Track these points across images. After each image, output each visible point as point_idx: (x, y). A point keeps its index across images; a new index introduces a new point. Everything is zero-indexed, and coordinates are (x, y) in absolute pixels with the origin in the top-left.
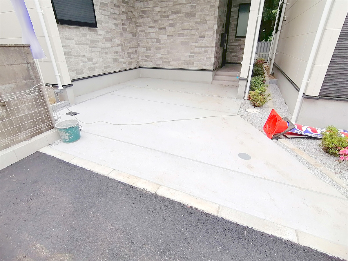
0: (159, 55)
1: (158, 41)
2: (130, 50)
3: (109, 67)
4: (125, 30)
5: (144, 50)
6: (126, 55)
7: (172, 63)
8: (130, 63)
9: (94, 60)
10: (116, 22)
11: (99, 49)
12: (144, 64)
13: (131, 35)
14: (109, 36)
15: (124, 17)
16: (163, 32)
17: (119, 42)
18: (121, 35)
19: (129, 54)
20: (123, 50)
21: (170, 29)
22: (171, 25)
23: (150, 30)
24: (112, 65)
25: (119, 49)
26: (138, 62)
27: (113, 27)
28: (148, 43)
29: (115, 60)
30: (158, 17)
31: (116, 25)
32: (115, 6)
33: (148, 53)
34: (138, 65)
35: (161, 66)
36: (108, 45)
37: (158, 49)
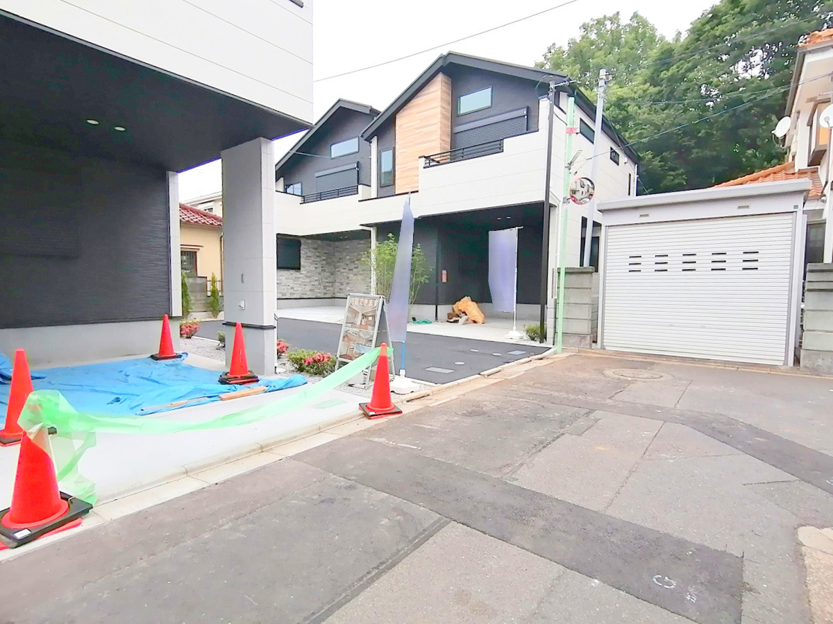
0: (348, 288)
1: (348, 278)
2: (327, 284)
3: (306, 294)
4: (323, 270)
5: (339, 284)
6: (322, 287)
8: (325, 294)
9: (295, 289)
10: (316, 266)
11: (300, 282)
12: (338, 295)
13: (329, 274)
14: (309, 274)
15: (324, 262)
16: (351, 272)
17: (317, 279)
18: (320, 274)
19: (325, 287)
20: (319, 284)
21: (355, 270)
22: (356, 268)
23: (343, 271)
24: (309, 293)
25: (317, 283)
26: (334, 294)
27: (314, 269)
28: (342, 279)
29: (311, 290)
30: (348, 262)
31: (316, 268)
32: (317, 256)
33: (342, 287)
34: (333, 296)
36: (308, 280)
37: (348, 283)
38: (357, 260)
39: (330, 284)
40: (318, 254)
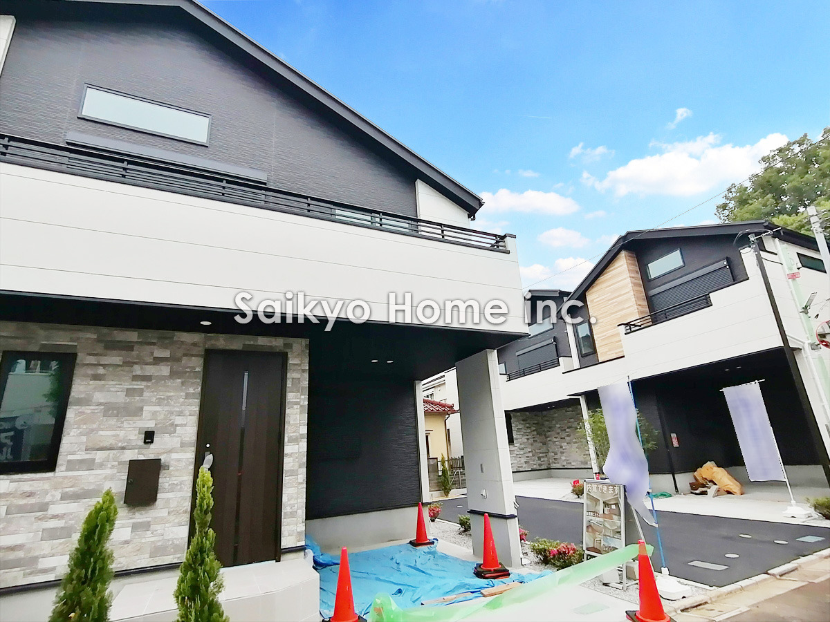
0: (563, 458)
1: (561, 447)
2: (541, 455)
4: (535, 441)
5: (553, 454)
6: (537, 458)
7: (573, 464)
8: (540, 465)
10: (528, 437)
12: (554, 466)
13: (541, 444)
14: (523, 446)
15: (535, 433)
16: (563, 440)
17: (530, 450)
18: (532, 444)
19: (539, 458)
20: (533, 456)
21: (567, 438)
22: (568, 436)
23: (555, 440)
24: (524, 465)
25: (530, 454)
26: (549, 464)
27: (526, 440)
28: (555, 449)
29: (526, 462)
30: (559, 431)
31: (528, 439)
32: (527, 428)
33: (556, 457)
34: (549, 466)
35: (566, 467)
37: (562, 453)
38: (568, 428)
39: (544, 454)
40: (528, 425)
